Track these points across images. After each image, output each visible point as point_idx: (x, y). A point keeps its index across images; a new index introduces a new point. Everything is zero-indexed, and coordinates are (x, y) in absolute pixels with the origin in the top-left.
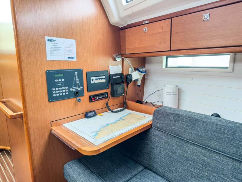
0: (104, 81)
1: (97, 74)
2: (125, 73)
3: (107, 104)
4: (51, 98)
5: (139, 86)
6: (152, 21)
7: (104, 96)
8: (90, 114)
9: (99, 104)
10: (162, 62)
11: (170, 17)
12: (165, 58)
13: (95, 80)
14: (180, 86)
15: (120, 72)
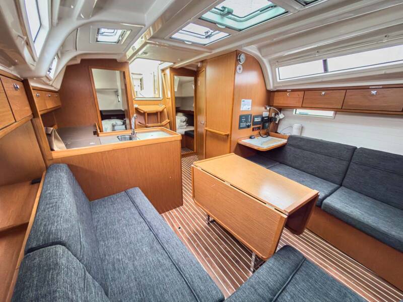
0: (260, 120)
1: (257, 116)
2: (270, 116)
3: (259, 133)
4: (240, 128)
5: (276, 124)
6: (293, 90)
7: (259, 128)
8: (253, 137)
9: (256, 132)
10: (293, 111)
11: (304, 90)
12: (295, 110)
13: (256, 120)
14: (303, 125)
15: (267, 115)
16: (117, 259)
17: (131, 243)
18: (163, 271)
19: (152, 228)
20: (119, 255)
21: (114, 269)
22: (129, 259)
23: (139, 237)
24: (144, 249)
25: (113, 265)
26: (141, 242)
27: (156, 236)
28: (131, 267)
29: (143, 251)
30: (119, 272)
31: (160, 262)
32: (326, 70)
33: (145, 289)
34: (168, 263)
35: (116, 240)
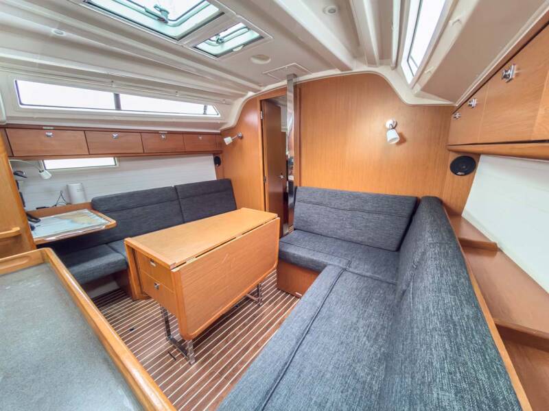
16: (369, 341)
17: (342, 343)
18: (341, 296)
19: (304, 331)
20: (365, 343)
21: (377, 335)
22: (356, 329)
23: (326, 340)
24: (337, 322)
25: (376, 340)
26: (331, 331)
27: (314, 319)
28: (362, 322)
29: (339, 322)
30: (374, 327)
31: (337, 303)
32: (118, 107)
33: (363, 300)
34: (333, 296)
35: (355, 368)
